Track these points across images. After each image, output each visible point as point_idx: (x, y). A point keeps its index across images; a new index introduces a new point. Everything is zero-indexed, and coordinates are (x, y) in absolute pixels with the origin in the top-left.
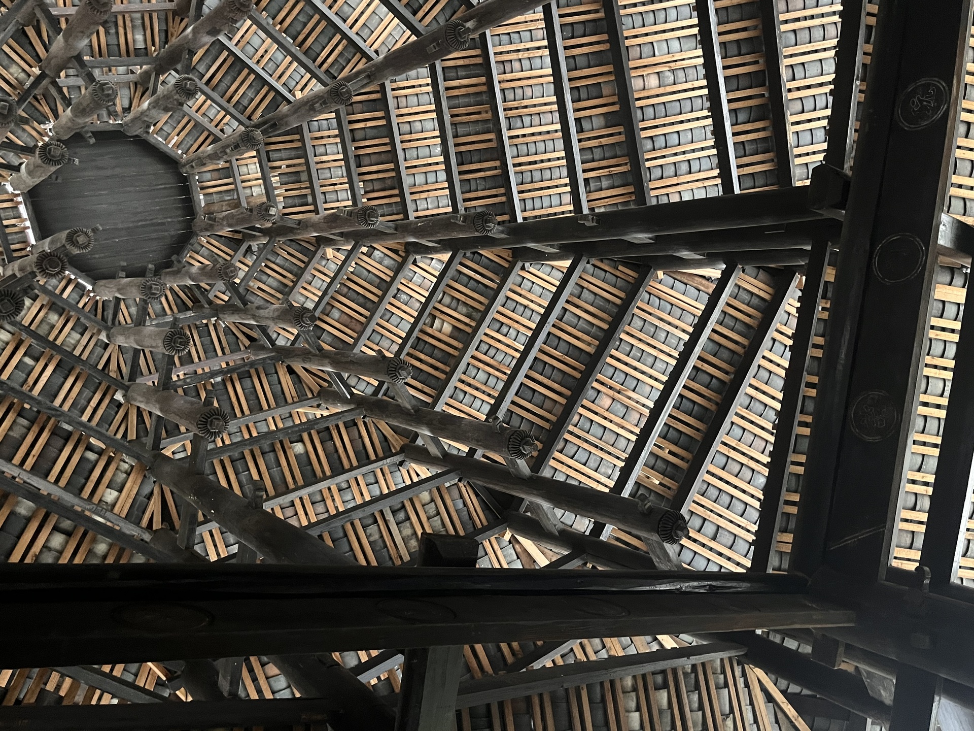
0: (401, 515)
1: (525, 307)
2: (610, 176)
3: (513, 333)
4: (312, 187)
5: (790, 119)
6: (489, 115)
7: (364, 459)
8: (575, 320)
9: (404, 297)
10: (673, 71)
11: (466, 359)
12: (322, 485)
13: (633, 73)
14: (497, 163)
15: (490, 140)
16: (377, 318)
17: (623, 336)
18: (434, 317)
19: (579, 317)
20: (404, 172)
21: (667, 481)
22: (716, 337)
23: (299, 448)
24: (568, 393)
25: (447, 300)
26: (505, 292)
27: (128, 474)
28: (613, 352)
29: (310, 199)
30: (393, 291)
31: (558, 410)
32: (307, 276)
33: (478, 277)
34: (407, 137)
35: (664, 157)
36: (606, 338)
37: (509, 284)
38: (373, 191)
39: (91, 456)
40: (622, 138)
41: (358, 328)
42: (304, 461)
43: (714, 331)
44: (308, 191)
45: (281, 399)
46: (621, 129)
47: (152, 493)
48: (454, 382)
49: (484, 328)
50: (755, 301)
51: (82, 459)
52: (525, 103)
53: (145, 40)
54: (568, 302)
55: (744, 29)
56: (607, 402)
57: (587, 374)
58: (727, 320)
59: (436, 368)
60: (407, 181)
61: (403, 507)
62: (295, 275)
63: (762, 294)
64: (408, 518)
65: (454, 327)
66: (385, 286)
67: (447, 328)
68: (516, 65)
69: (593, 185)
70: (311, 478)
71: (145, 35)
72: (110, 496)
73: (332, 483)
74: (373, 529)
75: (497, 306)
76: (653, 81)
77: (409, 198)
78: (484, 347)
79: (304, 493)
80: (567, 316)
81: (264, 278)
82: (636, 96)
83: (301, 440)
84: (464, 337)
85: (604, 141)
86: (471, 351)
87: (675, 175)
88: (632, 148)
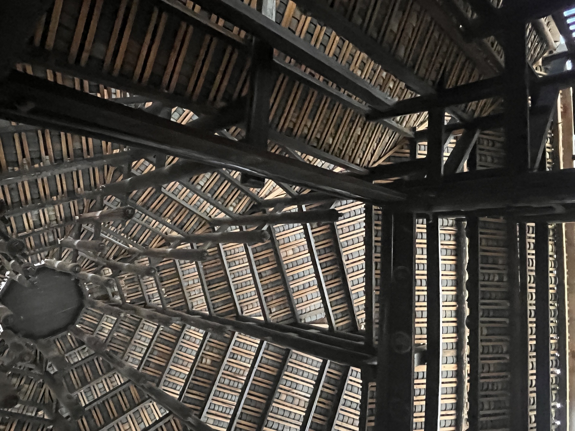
2: (275, 294)
5: (348, 275)
8: (266, 361)
9: (187, 337)
10: (298, 247)
11: (220, 375)
13: (282, 251)
15: (222, 273)
16: (176, 351)
17: (289, 364)
18: (203, 357)
19: (269, 359)
20: (182, 281)
22: (329, 374)
24: (267, 397)
25: (208, 348)
26: (235, 339)
28: (285, 373)
31: (263, 406)
34: (183, 266)
35: (299, 282)
36: (282, 367)
38: (169, 291)
40: (280, 278)
41: (167, 357)
44: (139, 286)
46: (279, 274)
48: (215, 387)
49: (227, 358)
53: (54, 237)
54: (263, 353)
56: (284, 397)
57: (275, 387)
59: (206, 383)
60: (185, 284)
65: (212, 361)
67: (209, 362)
69: (269, 299)
71: (54, 235)
75: (232, 346)
76: (290, 252)
77: (186, 291)
78: (227, 368)
80: (264, 360)
82: (284, 260)
84: (217, 364)
85: (272, 280)
86: (222, 371)
87: (304, 289)
88: (284, 282)
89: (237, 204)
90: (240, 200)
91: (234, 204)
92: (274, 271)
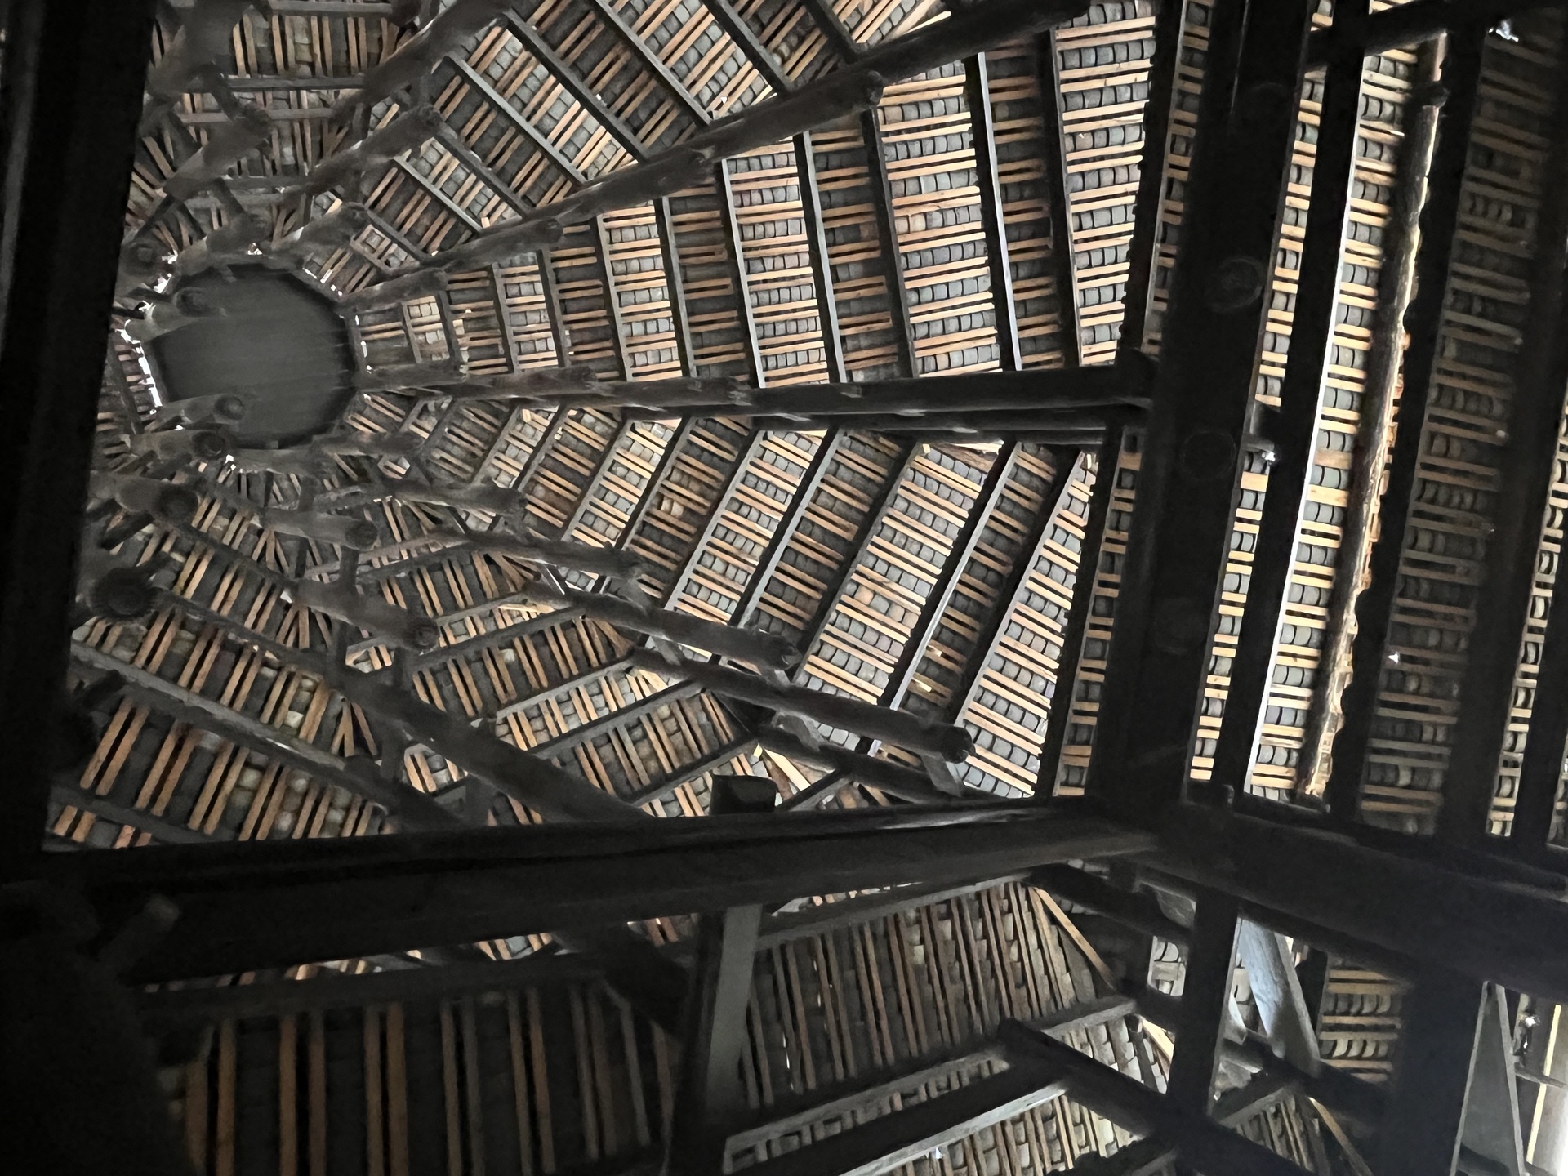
0: (638, 733)
1: (769, 483)
2: (868, 334)
3: (754, 514)
4: (504, 336)
5: (1077, 274)
6: (724, 256)
7: (586, 668)
8: (830, 503)
9: (621, 471)
10: (941, 211)
11: (702, 546)
12: (539, 699)
13: (898, 213)
14: (735, 314)
15: (724, 287)
16: (590, 497)
17: (886, 520)
18: (661, 497)
19: (836, 499)
20: (619, 321)
21: (941, 689)
22: (994, 525)
23: (509, 655)
24: (823, 586)
25: (676, 476)
26: (745, 466)
27: (313, 692)
28: (875, 539)
29: (501, 350)
30: (608, 463)
31: (814, 606)
32: (500, 444)
33: (713, 449)
34: (623, 278)
35: (931, 312)
36: (867, 522)
37: (750, 456)
38: (582, 343)
39: (269, 673)
40: (882, 290)
41: (567, 507)
42: (516, 669)
43: (992, 517)
44: (498, 341)
45: (480, 596)
46: (882, 279)
47: (340, 715)
48: (688, 573)
49: (722, 510)
50: (1036, 482)
51: (259, 677)
52: (766, 242)
53: (295, 155)
54: (823, 481)
55: (1027, 170)
56: (866, 596)
57: (845, 567)
58: (1007, 506)
59: (665, 557)
60: (623, 331)
61: (639, 722)
62: (486, 442)
63: (1043, 475)
64: (645, 736)
65: (686, 509)
66: (599, 457)
67: (677, 510)
68: (756, 197)
69: (850, 343)
70: (526, 691)
71: (294, 148)
72: (294, 719)
73: (551, 696)
74: (606, 750)
75: (736, 482)
76: (919, 223)
77: (625, 351)
78: (721, 532)
79: (518, 708)
80: (823, 498)
81: (449, 446)
82: (901, 240)
83: (512, 646)
84: (699, 520)
85: (862, 292)
86: (707, 537)
87: (944, 333)
88: (895, 301)
89: (793, 50)
90: (802, 40)
91: (784, 48)
92: (870, 268)
